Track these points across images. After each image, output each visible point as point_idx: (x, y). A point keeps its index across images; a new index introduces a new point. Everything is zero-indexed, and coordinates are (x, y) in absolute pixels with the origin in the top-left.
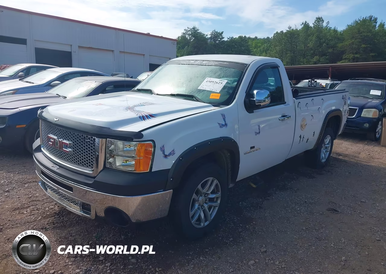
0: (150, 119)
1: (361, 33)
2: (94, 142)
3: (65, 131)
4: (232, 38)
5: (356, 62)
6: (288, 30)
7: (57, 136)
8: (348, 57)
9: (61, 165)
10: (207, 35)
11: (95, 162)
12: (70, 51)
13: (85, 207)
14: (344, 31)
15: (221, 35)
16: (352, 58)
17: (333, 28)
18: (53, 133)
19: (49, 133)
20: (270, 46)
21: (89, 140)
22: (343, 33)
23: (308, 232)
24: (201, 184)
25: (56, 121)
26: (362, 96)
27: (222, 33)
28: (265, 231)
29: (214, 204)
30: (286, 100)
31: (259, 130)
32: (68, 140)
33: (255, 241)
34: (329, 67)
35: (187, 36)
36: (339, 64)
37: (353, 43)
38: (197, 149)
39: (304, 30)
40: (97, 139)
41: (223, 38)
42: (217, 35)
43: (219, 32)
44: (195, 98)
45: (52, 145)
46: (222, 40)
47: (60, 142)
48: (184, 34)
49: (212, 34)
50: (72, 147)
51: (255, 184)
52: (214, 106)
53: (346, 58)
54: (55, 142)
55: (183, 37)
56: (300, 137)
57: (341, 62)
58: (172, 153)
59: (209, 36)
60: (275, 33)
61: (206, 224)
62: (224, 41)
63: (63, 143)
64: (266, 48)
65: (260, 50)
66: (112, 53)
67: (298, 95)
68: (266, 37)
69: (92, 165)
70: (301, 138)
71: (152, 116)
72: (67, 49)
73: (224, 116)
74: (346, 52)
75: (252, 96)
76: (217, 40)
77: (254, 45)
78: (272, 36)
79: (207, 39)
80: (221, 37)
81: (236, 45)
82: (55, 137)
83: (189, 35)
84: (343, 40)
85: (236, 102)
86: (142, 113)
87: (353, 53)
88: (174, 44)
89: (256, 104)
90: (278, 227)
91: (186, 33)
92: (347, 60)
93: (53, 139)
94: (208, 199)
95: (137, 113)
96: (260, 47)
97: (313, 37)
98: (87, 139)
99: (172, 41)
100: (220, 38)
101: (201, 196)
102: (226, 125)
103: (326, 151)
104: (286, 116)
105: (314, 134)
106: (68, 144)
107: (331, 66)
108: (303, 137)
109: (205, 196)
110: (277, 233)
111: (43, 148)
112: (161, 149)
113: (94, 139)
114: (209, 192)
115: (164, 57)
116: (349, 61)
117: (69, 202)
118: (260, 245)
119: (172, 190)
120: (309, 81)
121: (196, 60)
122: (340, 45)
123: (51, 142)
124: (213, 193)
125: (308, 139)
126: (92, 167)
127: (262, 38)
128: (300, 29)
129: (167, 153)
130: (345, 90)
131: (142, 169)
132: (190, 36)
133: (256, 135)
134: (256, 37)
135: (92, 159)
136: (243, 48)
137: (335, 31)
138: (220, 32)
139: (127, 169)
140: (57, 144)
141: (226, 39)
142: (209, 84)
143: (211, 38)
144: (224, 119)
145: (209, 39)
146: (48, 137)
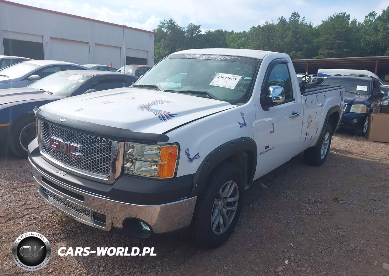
0: (171, 120)
1: (336, 29)
2: (110, 146)
3: (69, 131)
4: (209, 31)
5: (331, 58)
6: (265, 24)
7: (62, 138)
8: (323, 53)
9: (68, 171)
10: (184, 29)
11: (111, 168)
12: (41, 42)
13: (99, 218)
14: (319, 27)
15: (198, 29)
16: (327, 54)
17: (308, 24)
18: (57, 135)
19: (51, 135)
20: (247, 40)
21: (104, 144)
22: (318, 29)
23: (325, 233)
24: (221, 189)
25: (62, 121)
26: (349, 92)
27: (199, 26)
28: (283, 235)
29: (232, 208)
30: (294, 97)
31: (273, 129)
32: (77, 143)
33: (275, 245)
34: (306, 63)
35: (163, 29)
36: (315, 59)
37: (328, 39)
38: (221, 152)
39: (281, 25)
40: (114, 143)
41: (200, 31)
42: (193, 29)
43: (196, 25)
44: (209, 95)
45: (57, 148)
46: (200, 33)
47: (67, 145)
48: (160, 26)
49: (189, 27)
50: (82, 151)
51: (266, 185)
52: (231, 104)
53: (321, 53)
54: (59, 145)
55: (159, 30)
56: (306, 134)
57: (317, 57)
58: (197, 157)
59: (186, 29)
60: (252, 27)
61: (225, 229)
62: (201, 34)
63: (70, 146)
64: (243, 42)
65: (237, 44)
66: (86, 45)
67: (305, 92)
68: (242, 32)
69: (107, 170)
70: (306, 136)
71: (171, 116)
72: (38, 40)
73: (243, 115)
74: (321, 48)
75: (268, 92)
76: (194, 34)
77: (231, 39)
78: (249, 31)
79: (184, 32)
80: (198, 30)
81: (213, 39)
82: (61, 140)
83: (165, 28)
84: (318, 36)
85: (253, 99)
86: (161, 113)
87: (328, 49)
88: (151, 37)
89: (273, 101)
90: (294, 229)
91: (162, 25)
92: (322, 56)
93: (57, 141)
94: (226, 204)
95: (155, 113)
96: (237, 41)
97: (289, 32)
98: (102, 142)
99: (150, 34)
100: (197, 32)
101: (220, 201)
102: (245, 124)
103: (325, 148)
104: (296, 113)
105: (317, 132)
106: (78, 148)
107: (308, 61)
108: (309, 135)
109: (224, 201)
110: (295, 236)
111: (43, 151)
112: (186, 152)
113: (111, 142)
114: (228, 196)
115: (141, 50)
116: (324, 57)
117: (77, 212)
118: (281, 250)
119: (196, 196)
120: (303, 77)
121: (203, 54)
122: (315, 41)
123: (55, 144)
124: (231, 196)
125: (312, 137)
126: (107, 173)
127: (239, 32)
128: (276, 24)
129: (192, 156)
130: (341, 86)
131: (165, 174)
132: (167, 29)
133: (270, 134)
134: (233, 32)
135: (107, 164)
136: (220, 42)
137: (310, 26)
138: (198, 26)
139: (148, 175)
140: (63, 148)
141: (203, 32)
142: (221, 80)
143: (188, 31)
144: (244, 119)
145: (186, 32)
146: (50, 138)
